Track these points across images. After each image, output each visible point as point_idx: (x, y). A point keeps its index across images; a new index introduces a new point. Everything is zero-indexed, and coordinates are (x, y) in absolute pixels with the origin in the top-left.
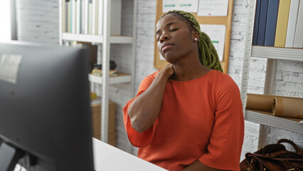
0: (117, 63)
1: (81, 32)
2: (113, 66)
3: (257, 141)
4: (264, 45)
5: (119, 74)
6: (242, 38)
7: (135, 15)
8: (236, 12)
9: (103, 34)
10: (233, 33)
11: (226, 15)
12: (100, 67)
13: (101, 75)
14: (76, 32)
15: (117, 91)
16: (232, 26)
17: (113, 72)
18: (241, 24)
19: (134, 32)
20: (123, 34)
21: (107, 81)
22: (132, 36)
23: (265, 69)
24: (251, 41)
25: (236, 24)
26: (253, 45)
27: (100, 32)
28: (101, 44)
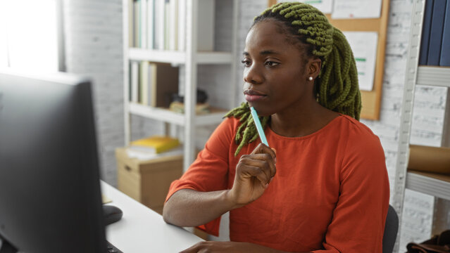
0: (209, 93)
1: (155, 47)
2: (201, 97)
3: (430, 221)
4: (438, 65)
5: (212, 110)
6: (406, 53)
7: (236, 20)
8: (395, 10)
9: (185, 49)
10: (391, 45)
12: (182, 100)
13: (183, 112)
14: (147, 47)
16: (388, 33)
17: (201, 107)
18: (404, 30)
19: (235, 45)
20: (218, 48)
21: (192, 121)
22: (230, 51)
23: (444, 104)
24: (417, 59)
25: (394, 30)
26: (420, 64)
27: (181, 47)
28: (183, 65)
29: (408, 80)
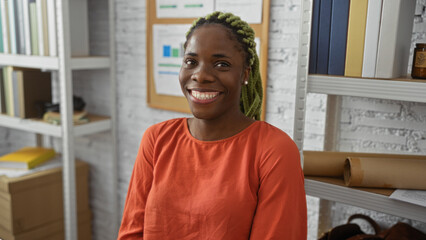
0: (86, 100)
1: (19, 51)
2: (78, 105)
4: (327, 74)
5: (91, 117)
6: (287, 58)
7: (111, 22)
8: (275, 17)
9: (57, 55)
10: (273, 50)
11: (258, 21)
12: (57, 109)
13: (59, 123)
14: (10, 52)
15: (90, 145)
16: (269, 38)
17: (79, 116)
18: (284, 36)
19: (112, 49)
20: (93, 52)
21: (70, 132)
22: (108, 56)
23: (325, 106)
24: (307, 68)
25: (275, 36)
26: (310, 72)
27: (53, 51)
28: (57, 71)
29: (300, 87)
